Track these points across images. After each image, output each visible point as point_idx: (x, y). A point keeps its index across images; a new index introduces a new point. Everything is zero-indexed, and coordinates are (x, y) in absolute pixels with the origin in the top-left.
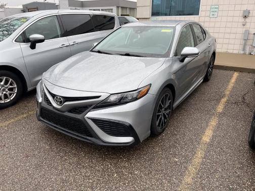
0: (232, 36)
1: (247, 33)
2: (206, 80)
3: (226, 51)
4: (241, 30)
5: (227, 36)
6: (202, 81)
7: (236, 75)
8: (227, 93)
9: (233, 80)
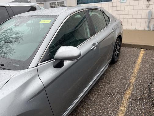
0: (139, 16)
1: (150, 13)
2: (113, 62)
3: (134, 28)
4: (146, 11)
5: (135, 17)
6: (107, 67)
7: (142, 53)
8: (133, 80)
9: (139, 61)
